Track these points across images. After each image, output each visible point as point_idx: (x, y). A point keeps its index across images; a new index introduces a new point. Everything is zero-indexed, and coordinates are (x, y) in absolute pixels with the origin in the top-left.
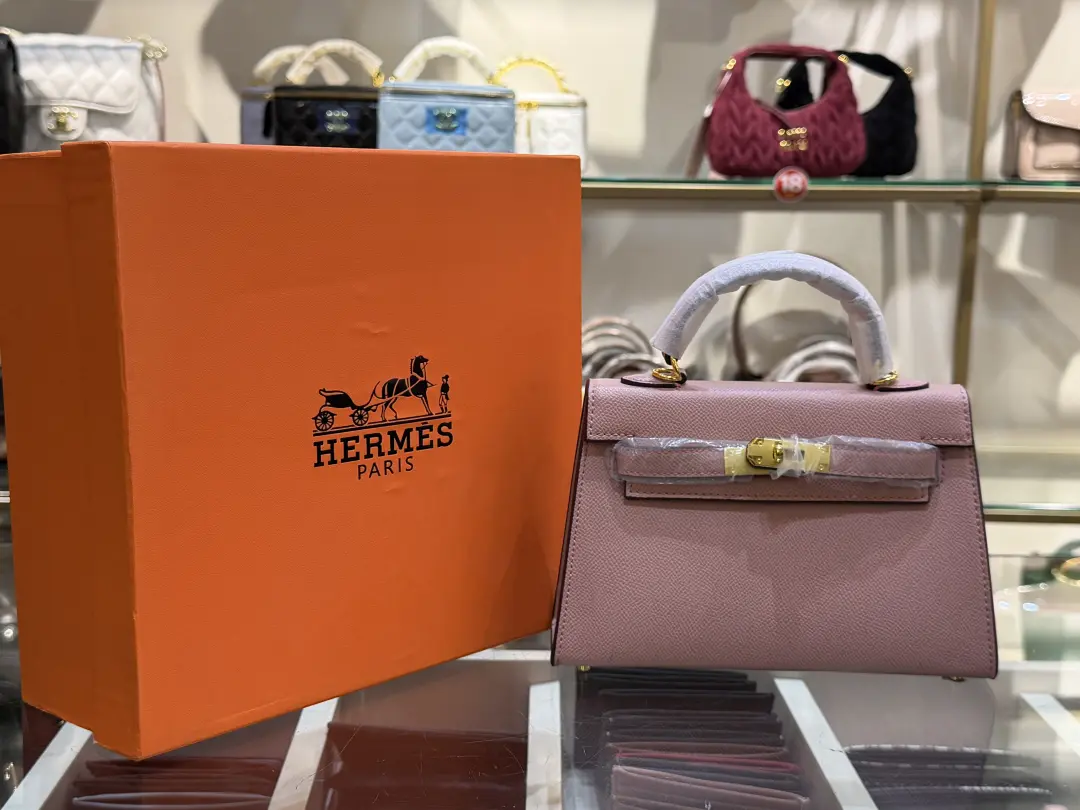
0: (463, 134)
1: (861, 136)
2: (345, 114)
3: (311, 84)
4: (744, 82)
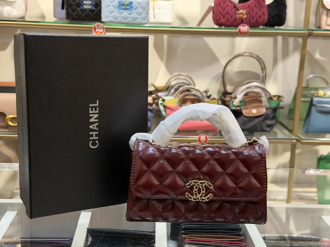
0: (131, 10)
1: (266, 13)
2: (90, 2)
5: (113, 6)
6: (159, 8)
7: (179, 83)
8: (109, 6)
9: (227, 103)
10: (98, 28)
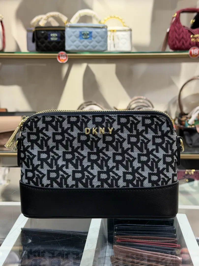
0: (91, 39)
2: (56, 35)
3: (46, 26)
4: (179, 20)
5: (75, 36)
6: (118, 38)
7: (138, 106)
8: (71, 36)
9: (184, 123)
10: (62, 56)
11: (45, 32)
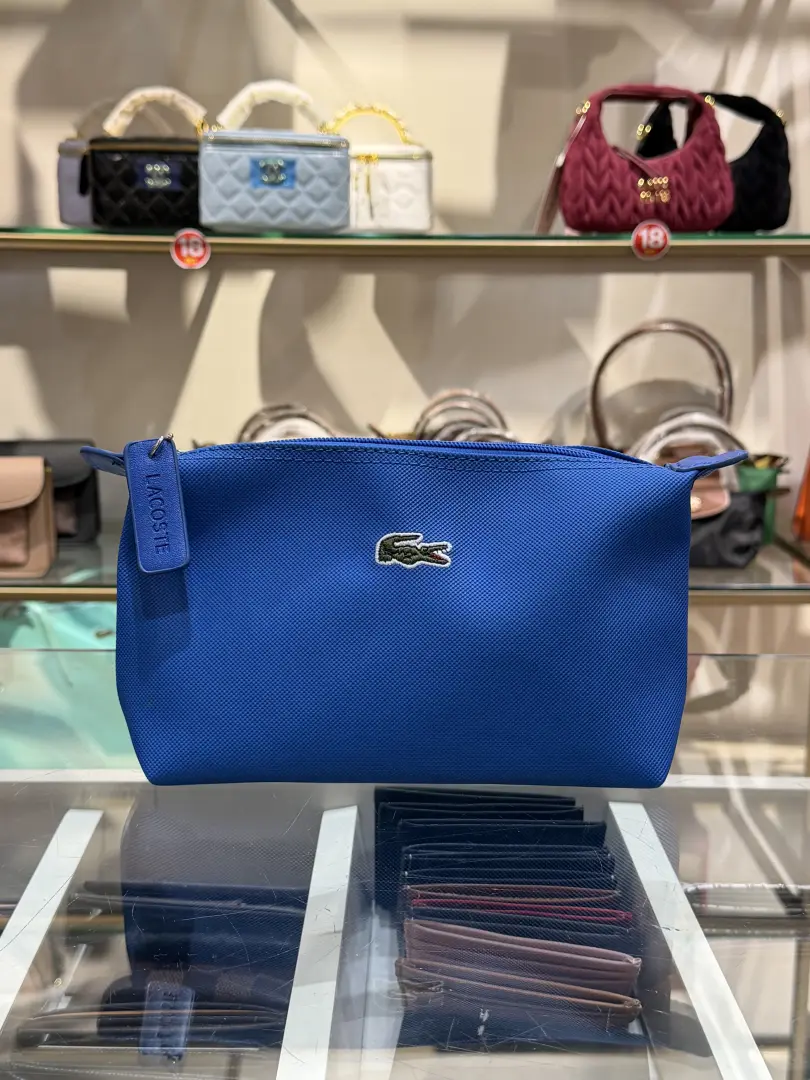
0: (292, 187)
1: (729, 186)
2: (166, 169)
3: (130, 135)
4: (600, 127)
5: (235, 174)
6: (385, 186)
7: (455, 422)
10: (188, 244)
11: (126, 155)
